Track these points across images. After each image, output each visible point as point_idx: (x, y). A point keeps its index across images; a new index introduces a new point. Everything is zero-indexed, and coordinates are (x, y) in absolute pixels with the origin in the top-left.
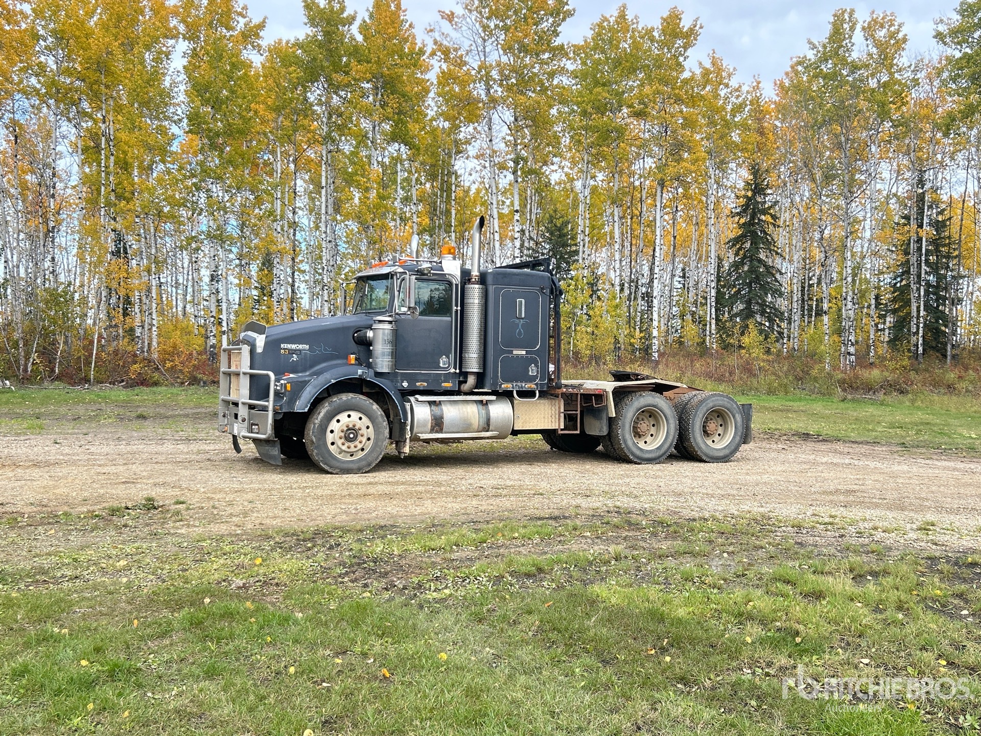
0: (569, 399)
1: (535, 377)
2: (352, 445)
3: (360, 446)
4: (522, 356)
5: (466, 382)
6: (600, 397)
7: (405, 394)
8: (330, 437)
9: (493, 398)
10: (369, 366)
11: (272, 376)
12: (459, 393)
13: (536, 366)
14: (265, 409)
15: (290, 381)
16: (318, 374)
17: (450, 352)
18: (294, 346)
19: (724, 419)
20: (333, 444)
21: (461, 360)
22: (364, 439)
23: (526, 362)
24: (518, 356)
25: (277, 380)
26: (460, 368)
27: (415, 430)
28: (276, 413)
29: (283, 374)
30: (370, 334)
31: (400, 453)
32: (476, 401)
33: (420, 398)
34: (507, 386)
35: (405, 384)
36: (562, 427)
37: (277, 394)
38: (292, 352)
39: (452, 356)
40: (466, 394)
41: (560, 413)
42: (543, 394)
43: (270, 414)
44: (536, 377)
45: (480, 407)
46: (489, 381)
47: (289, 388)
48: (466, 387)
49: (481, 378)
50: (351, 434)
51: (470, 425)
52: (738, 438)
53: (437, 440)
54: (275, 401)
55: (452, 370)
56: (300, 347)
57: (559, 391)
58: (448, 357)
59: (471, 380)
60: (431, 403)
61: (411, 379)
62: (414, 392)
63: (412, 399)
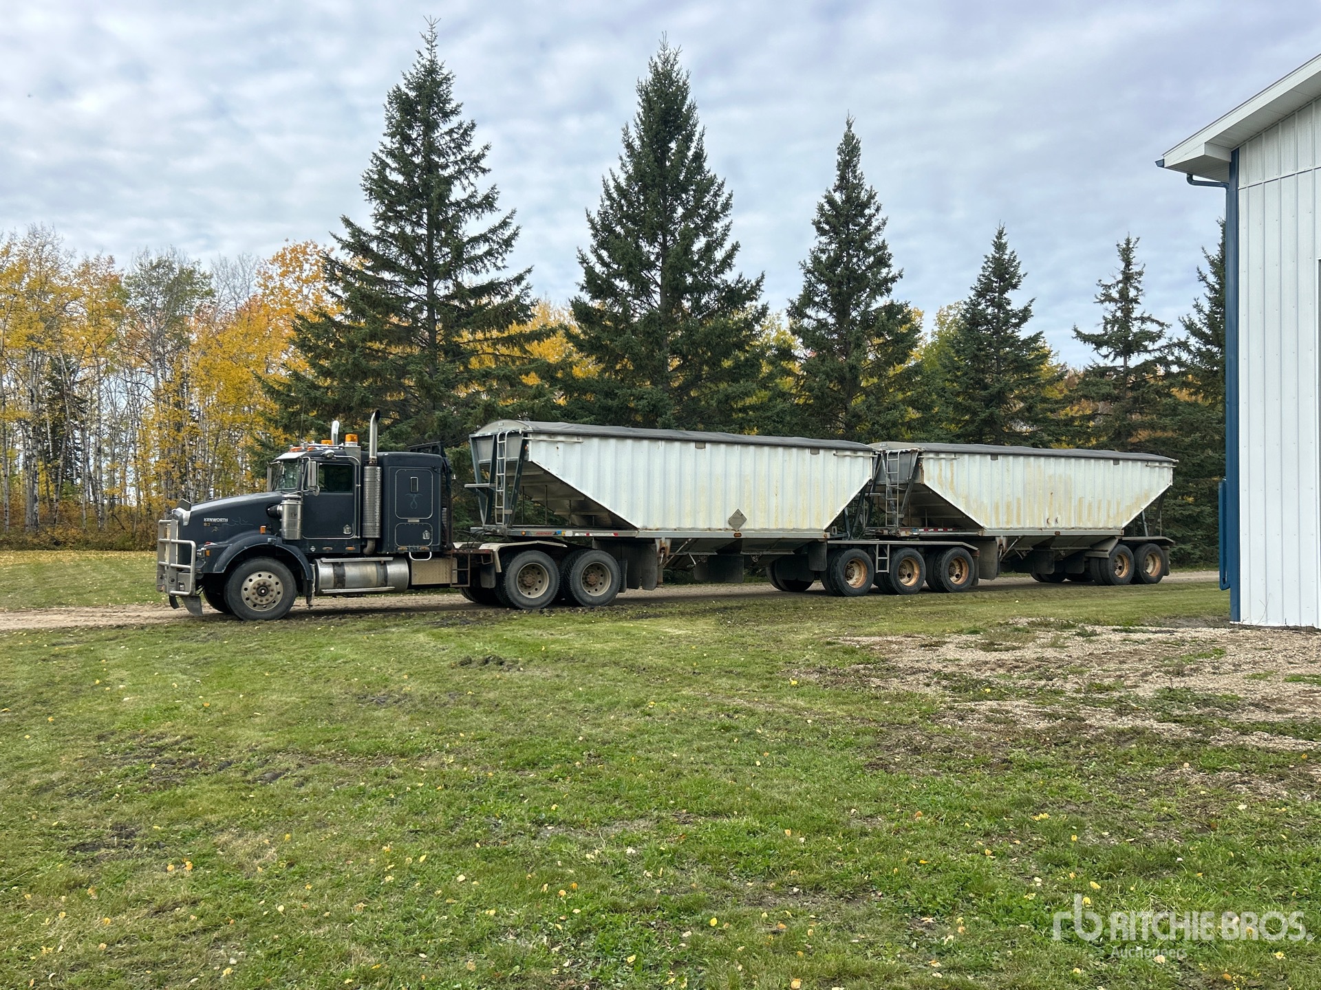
0: (461, 558)
1: (427, 542)
2: (264, 599)
3: (271, 599)
4: (416, 524)
5: (366, 546)
6: (488, 555)
7: (312, 558)
8: (245, 594)
9: (391, 559)
10: (280, 535)
11: (193, 544)
12: (362, 555)
13: (430, 532)
14: (188, 571)
15: (211, 549)
16: (233, 542)
17: (353, 521)
18: (215, 520)
19: (603, 571)
20: (247, 599)
21: (361, 529)
22: (274, 594)
23: (421, 528)
24: (412, 524)
25: (197, 547)
26: (361, 535)
27: (320, 586)
28: (197, 575)
29: (204, 543)
30: (279, 508)
31: (310, 606)
32: (375, 562)
33: (324, 560)
34: (402, 548)
35: (313, 549)
36: (455, 580)
37: (197, 558)
38: (213, 524)
39: (354, 525)
40: (368, 556)
41: (452, 570)
42: (435, 555)
43: (192, 575)
44: (430, 540)
45: (379, 567)
46: (387, 544)
47: (208, 554)
48: (366, 550)
49: (379, 543)
50: (262, 589)
51: (370, 581)
52: (614, 587)
53: (339, 594)
54: (196, 565)
55: (355, 537)
56: (221, 520)
57: (451, 552)
58: (351, 526)
59: (370, 545)
60: (334, 564)
61: (318, 544)
62: (320, 556)
63: (318, 561)
